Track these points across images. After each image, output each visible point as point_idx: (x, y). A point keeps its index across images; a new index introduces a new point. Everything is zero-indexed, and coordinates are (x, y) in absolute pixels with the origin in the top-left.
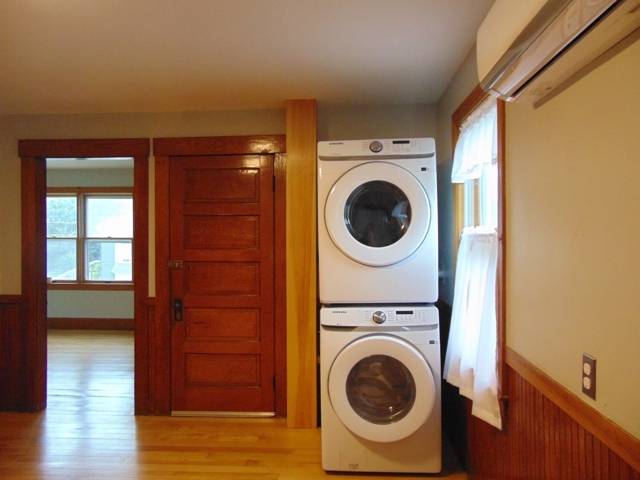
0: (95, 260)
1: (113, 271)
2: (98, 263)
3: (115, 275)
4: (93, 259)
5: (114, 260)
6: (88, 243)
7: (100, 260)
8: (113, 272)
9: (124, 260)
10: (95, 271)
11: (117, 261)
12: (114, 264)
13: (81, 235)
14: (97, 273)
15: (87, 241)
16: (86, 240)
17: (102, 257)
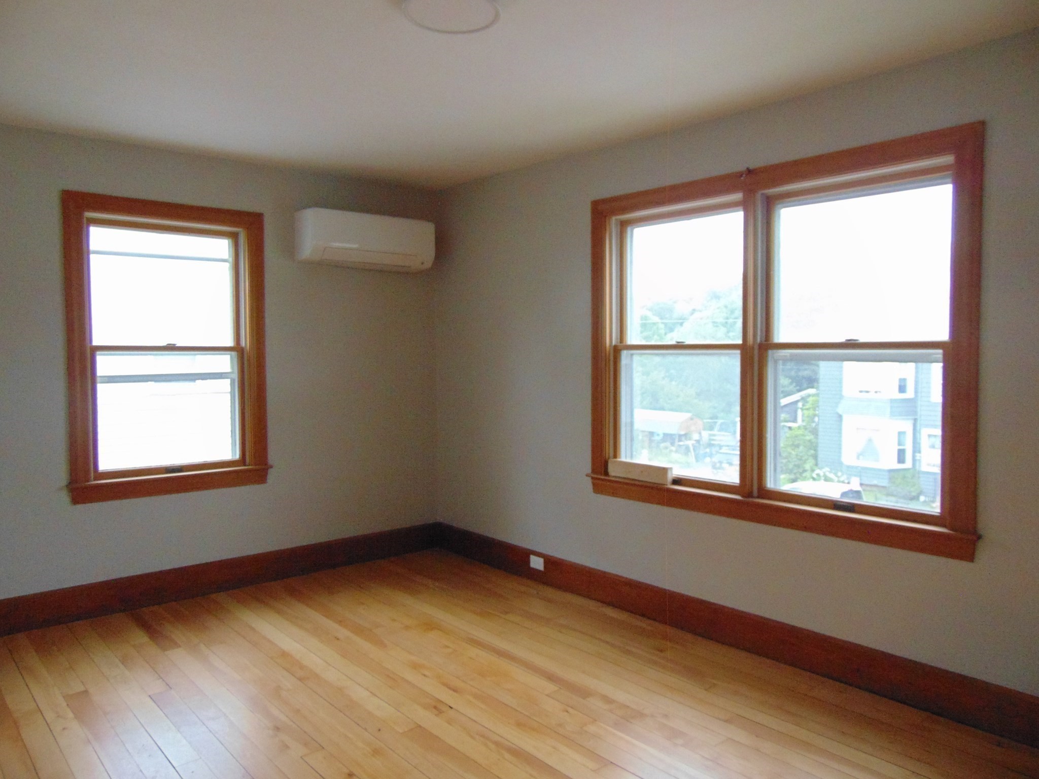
0: (808, 388)
1: (840, 410)
2: (814, 395)
3: (845, 417)
4: (805, 385)
5: (841, 391)
6: (776, 362)
7: (817, 388)
8: (840, 413)
9: (861, 392)
10: (807, 409)
11: (846, 392)
12: (841, 397)
13: (755, 336)
14: (811, 412)
15: (772, 354)
16: (770, 352)
17: (820, 385)
